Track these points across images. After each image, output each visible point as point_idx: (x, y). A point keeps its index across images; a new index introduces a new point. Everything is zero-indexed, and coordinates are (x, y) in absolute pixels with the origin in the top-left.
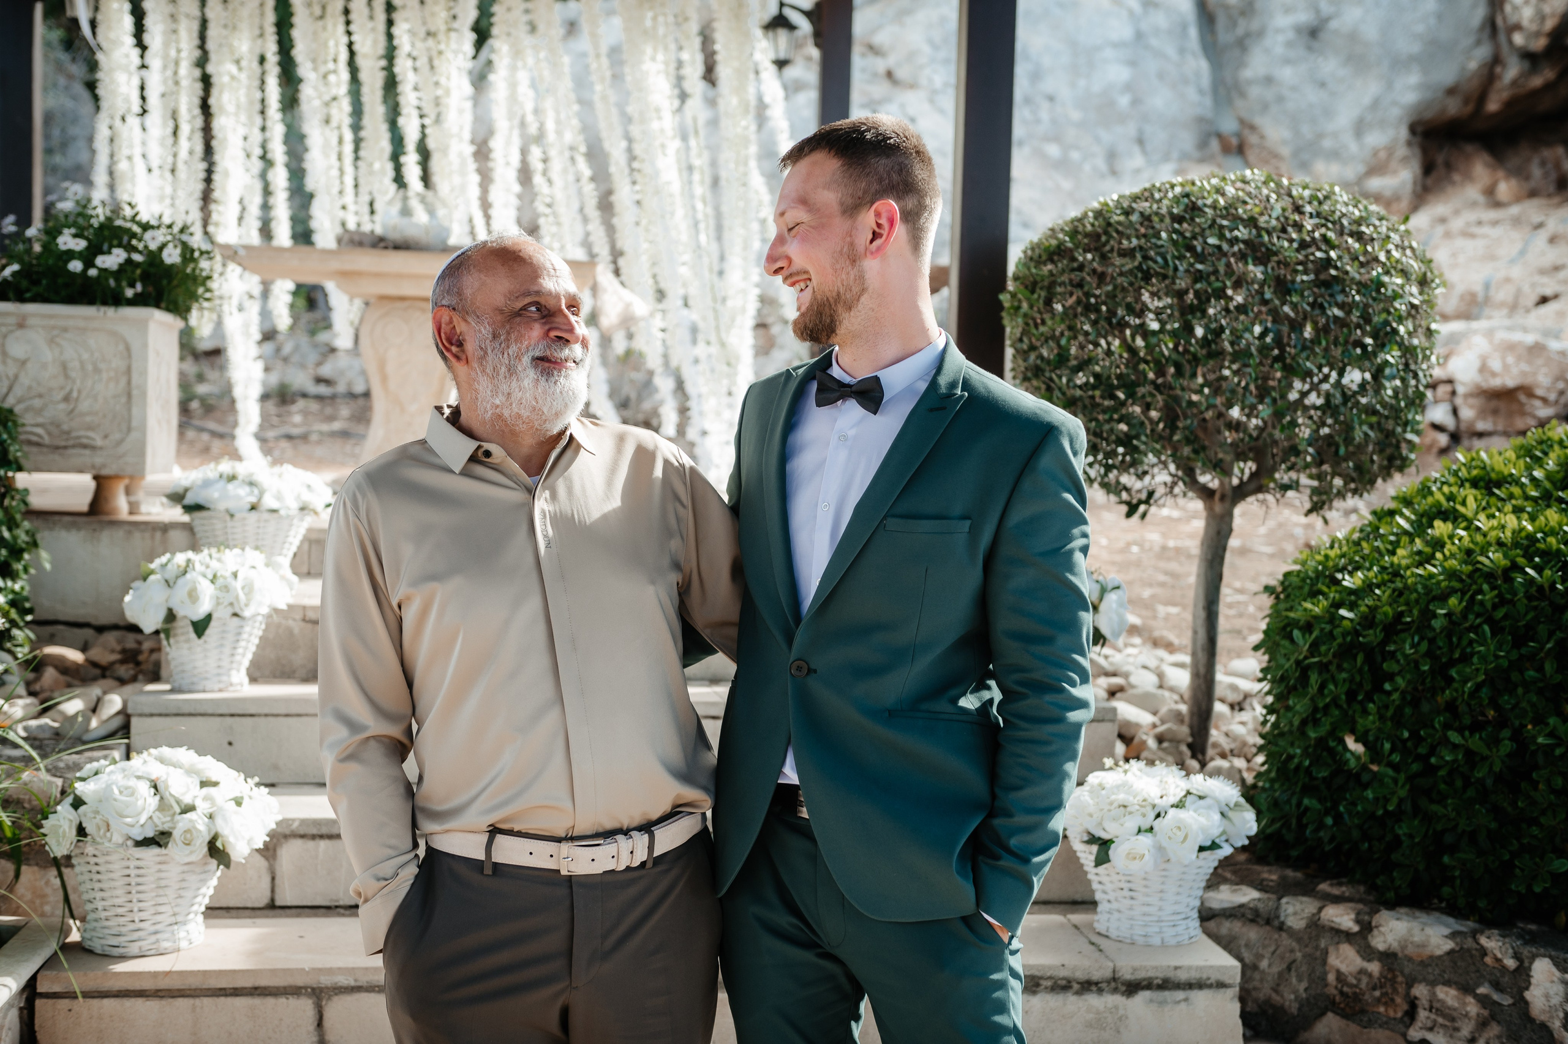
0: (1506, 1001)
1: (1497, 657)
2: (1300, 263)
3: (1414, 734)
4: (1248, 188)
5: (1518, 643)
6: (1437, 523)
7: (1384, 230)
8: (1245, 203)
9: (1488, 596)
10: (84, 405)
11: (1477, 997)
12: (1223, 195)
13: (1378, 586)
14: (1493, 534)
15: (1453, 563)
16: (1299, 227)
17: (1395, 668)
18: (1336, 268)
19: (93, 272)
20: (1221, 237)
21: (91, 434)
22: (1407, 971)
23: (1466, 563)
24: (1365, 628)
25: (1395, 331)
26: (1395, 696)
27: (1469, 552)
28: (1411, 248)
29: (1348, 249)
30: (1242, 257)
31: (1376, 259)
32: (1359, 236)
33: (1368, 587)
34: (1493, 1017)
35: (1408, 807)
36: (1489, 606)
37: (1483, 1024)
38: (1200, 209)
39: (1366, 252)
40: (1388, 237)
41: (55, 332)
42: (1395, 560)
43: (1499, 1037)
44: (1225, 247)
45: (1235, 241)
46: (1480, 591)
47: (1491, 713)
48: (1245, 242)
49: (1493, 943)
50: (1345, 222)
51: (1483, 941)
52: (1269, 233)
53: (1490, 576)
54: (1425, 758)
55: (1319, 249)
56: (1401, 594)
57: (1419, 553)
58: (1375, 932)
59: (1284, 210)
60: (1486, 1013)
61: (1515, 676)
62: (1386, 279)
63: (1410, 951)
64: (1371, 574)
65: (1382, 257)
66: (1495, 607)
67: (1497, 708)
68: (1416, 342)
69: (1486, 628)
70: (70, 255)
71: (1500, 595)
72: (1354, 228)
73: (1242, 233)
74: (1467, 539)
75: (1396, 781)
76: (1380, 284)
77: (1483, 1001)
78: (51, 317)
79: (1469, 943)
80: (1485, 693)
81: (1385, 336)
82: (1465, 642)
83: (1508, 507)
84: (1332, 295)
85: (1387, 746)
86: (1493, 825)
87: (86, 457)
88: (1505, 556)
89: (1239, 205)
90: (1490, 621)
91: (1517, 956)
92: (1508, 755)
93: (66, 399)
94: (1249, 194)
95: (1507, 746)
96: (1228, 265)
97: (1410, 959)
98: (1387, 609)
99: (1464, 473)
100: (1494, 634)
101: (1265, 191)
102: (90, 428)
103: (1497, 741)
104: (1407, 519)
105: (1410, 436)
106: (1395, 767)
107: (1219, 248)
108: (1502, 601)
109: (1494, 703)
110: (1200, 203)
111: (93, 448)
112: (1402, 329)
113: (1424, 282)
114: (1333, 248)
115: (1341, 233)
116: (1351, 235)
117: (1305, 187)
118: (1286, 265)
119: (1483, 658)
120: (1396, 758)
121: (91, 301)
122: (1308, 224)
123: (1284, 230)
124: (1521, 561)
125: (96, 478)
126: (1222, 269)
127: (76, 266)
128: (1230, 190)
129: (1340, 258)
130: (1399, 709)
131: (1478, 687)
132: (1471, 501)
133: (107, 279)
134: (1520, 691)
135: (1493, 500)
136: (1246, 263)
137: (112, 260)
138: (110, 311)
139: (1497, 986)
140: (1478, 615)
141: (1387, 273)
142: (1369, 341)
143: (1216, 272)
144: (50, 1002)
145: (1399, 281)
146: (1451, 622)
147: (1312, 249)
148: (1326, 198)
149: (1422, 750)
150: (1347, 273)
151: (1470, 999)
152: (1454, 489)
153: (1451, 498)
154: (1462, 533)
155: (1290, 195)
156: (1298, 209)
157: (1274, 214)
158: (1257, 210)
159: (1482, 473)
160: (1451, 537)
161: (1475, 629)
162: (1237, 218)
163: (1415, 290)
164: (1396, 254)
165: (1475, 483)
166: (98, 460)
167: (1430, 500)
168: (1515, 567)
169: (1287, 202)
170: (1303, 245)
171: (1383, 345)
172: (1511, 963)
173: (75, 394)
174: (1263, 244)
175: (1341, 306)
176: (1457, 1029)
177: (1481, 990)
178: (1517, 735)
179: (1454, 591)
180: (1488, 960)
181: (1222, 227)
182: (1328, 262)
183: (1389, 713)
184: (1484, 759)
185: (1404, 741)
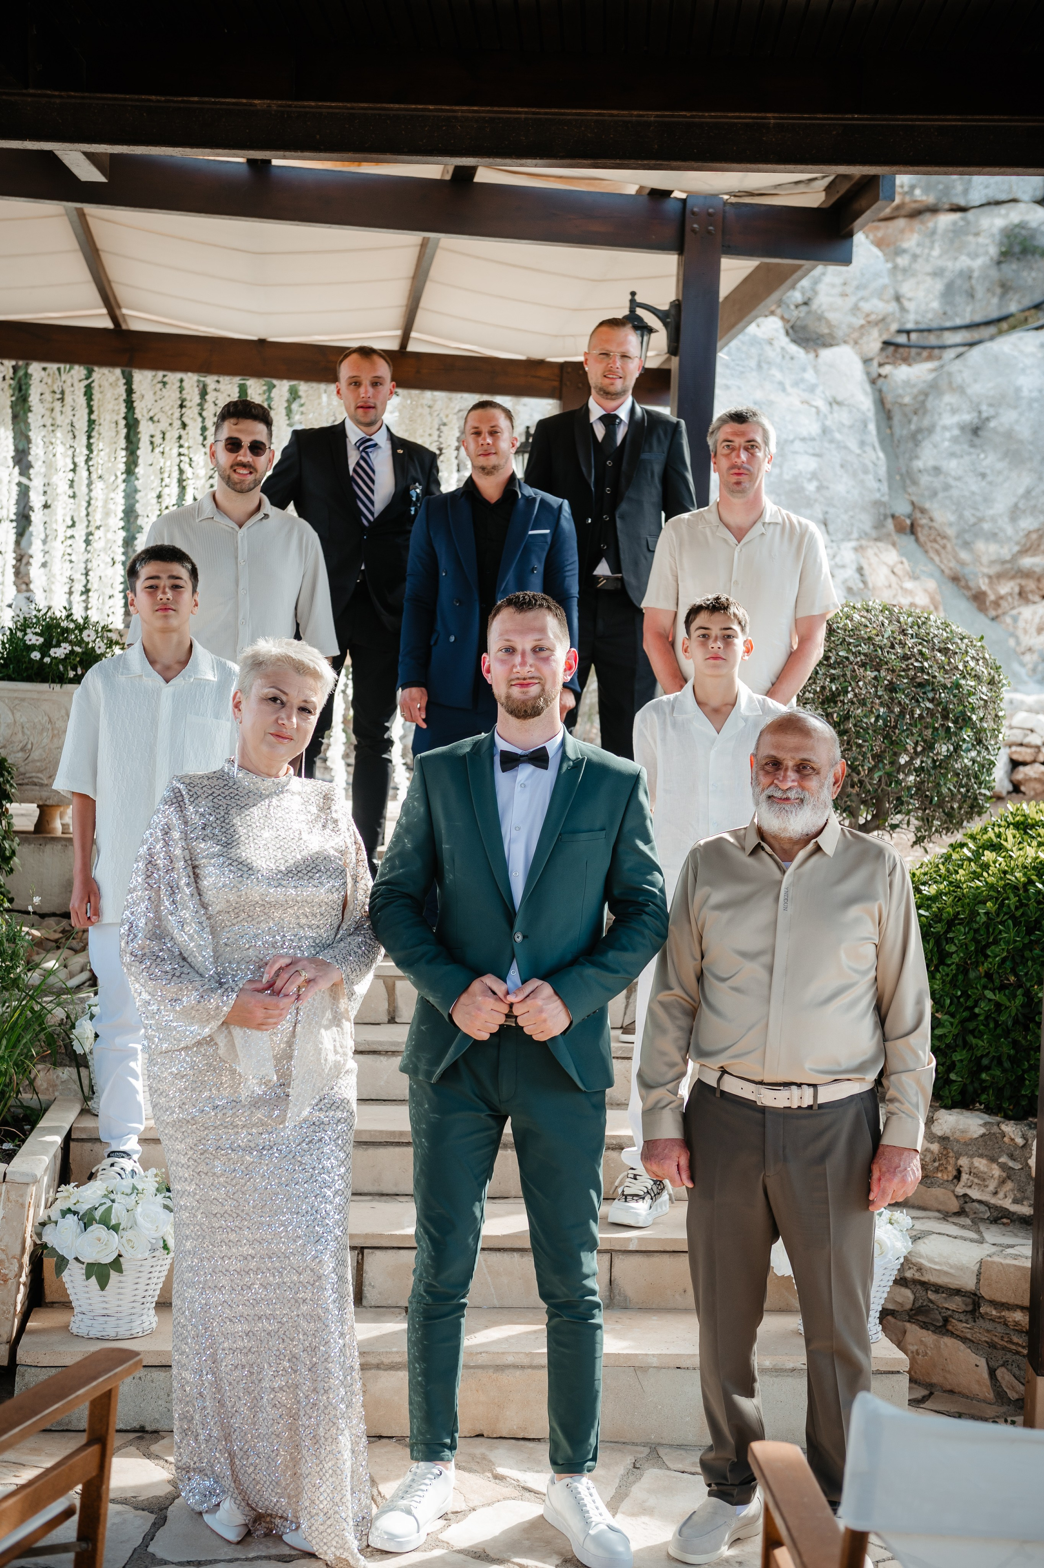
0: (1017, 1166)
1: (1015, 941)
2: (904, 670)
3: (964, 993)
4: (869, 616)
5: (1030, 932)
6: (986, 852)
7: (963, 646)
8: (866, 626)
9: (1013, 901)
10: (36, 755)
11: (998, 1164)
12: (851, 620)
13: (946, 894)
14: (1020, 859)
15: (991, 880)
16: (903, 644)
17: (953, 948)
18: (928, 674)
19: (47, 660)
20: (849, 651)
21: (40, 775)
22: (955, 1149)
23: (1001, 879)
24: (936, 922)
25: (970, 718)
26: (953, 967)
27: (1005, 872)
28: (984, 658)
29: (936, 661)
30: (863, 665)
31: (957, 668)
32: (945, 651)
33: (940, 894)
34: (1009, 1177)
35: (960, 1042)
36: (1013, 908)
37: (1003, 1182)
38: (834, 631)
39: (949, 663)
40: (967, 652)
41: (17, 702)
42: (958, 877)
43: (1012, 1190)
44: (852, 658)
45: (857, 654)
46: (1008, 898)
47: (1012, 979)
48: (865, 655)
49: (1011, 1129)
50: (935, 641)
51: (1003, 1127)
52: (881, 648)
53: (1015, 888)
54: (971, 1009)
55: (917, 660)
56: (960, 899)
57: (974, 872)
58: (936, 1123)
59: (893, 632)
60: (1004, 1175)
61: (1027, 954)
62: (963, 682)
63: (958, 1135)
64: (942, 886)
65: (961, 667)
66: (1017, 908)
67: (1016, 975)
68: (985, 725)
69: (1010, 922)
70: (32, 648)
71: (1020, 901)
72: (942, 645)
73: (864, 648)
74: (1004, 864)
75: (952, 1024)
76: (958, 686)
77: (1003, 1167)
78: (15, 691)
79: (995, 1129)
80: (1008, 964)
81: (964, 721)
82: (997, 932)
83: (1035, 843)
84: (924, 693)
85: (948, 1001)
86: (1012, 1052)
87: (35, 791)
88: (1025, 874)
89: (861, 628)
90: (1013, 917)
91: (1024, 1137)
92: (1022, 1006)
93: (23, 749)
94: (870, 620)
95: (1020, 1000)
96: (854, 671)
97: (958, 1141)
98: (950, 910)
99: (1010, 819)
100: (1014, 926)
101: (881, 618)
102: (41, 771)
103: (1015, 996)
104: (969, 849)
105: (983, 791)
106: (953, 1015)
107: (847, 658)
108: (1021, 905)
109: (1014, 971)
110: (835, 626)
111: (42, 785)
112: (974, 717)
113: (991, 682)
114: (926, 660)
115: (933, 649)
116: (940, 651)
117: (910, 615)
118: (893, 671)
119: (1008, 943)
120: (952, 1009)
121: (44, 680)
122: (910, 642)
123: (893, 647)
124: (1034, 877)
125: (38, 806)
126: (848, 673)
127: (36, 655)
128: (856, 617)
129: (931, 667)
130: (955, 976)
131: (1004, 960)
132: (1010, 838)
133: (57, 665)
134: (1030, 963)
135: (1026, 837)
136: (866, 670)
137: (60, 652)
138: (57, 687)
139: (1011, 1157)
140: (1006, 914)
141: (964, 677)
142: (951, 725)
143: (844, 675)
144: (79, 1144)
145: (973, 683)
146: (989, 918)
147: (912, 661)
148: (924, 623)
149: (970, 1003)
150: (934, 677)
151: (995, 1166)
152: (1002, 830)
153: (999, 836)
154: (1000, 859)
155: (899, 622)
156: (903, 632)
157: (886, 636)
158: (874, 632)
159: (1022, 819)
160: (995, 862)
161: (1002, 923)
162: (860, 638)
163: (984, 689)
164: (972, 664)
165: (1017, 826)
166: (44, 794)
167: (985, 837)
168: (1031, 882)
169: (895, 626)
170: (905, 658)
171: (961, 728)
172: (1020, 1141)
173: (29, 746)
174: (877, 656)
175: (931, 701)
176: (987, 1186)
177: (1001, 1160)
178: (1028, 994)
179: (990, 898)
180: (1006, 1139)
181: (849, 644)
182: (922, 670)
183: (949, 979)
184: (1007, 1008)
185: (958, 998)
